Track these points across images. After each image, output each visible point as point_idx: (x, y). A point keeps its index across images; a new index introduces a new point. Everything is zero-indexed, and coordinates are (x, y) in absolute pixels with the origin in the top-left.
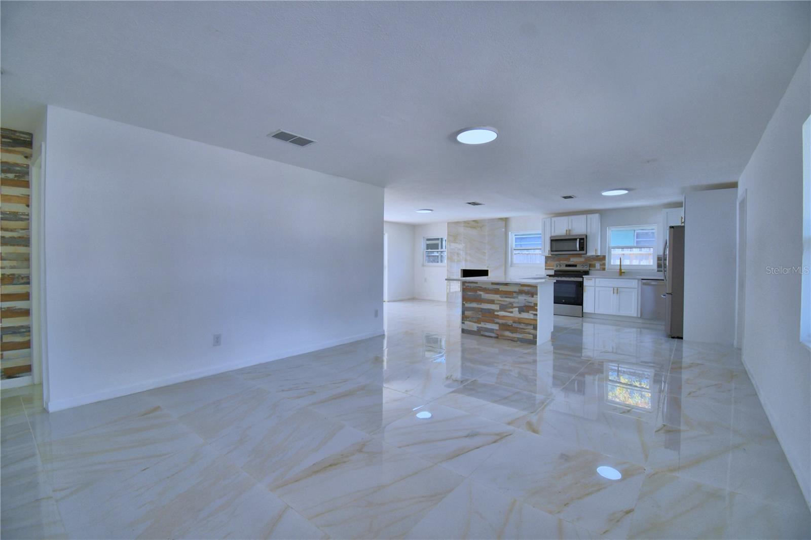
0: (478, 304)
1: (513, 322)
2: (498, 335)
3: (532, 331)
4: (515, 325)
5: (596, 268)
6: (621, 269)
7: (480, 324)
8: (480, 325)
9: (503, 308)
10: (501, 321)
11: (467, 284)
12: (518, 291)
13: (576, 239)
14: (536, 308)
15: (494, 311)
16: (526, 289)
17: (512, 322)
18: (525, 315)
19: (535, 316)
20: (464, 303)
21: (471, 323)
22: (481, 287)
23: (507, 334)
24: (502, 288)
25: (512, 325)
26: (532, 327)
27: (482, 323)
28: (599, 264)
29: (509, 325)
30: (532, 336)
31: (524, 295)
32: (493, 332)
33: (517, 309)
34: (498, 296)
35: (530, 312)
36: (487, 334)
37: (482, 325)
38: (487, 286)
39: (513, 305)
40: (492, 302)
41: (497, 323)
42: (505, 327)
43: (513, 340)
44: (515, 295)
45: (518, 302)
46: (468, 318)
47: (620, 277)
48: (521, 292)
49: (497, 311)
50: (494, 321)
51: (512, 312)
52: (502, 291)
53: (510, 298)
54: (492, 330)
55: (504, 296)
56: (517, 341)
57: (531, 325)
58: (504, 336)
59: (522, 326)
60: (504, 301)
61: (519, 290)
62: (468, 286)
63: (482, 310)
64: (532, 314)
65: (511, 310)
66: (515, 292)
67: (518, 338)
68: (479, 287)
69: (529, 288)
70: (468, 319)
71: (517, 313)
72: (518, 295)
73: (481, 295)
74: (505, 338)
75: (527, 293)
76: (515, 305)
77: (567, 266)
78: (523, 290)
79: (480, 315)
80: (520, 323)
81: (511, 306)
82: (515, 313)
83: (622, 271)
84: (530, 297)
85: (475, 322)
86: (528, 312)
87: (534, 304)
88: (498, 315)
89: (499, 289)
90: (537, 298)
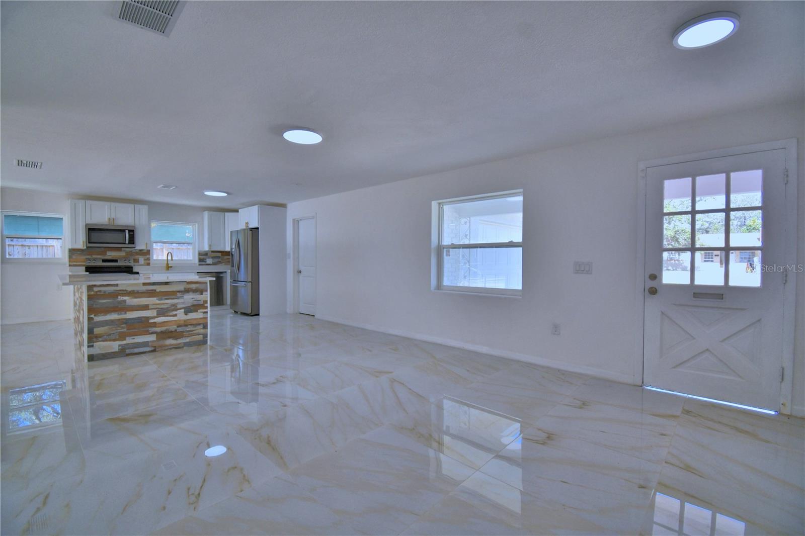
0: (119, 315)
1: (178, 327)
2: (155, 347)
3: (202, 331)
4: (180, 329)
5: (140, 263)
6: (168, 264)
7: (125, 340)
8: (124, 342)
9: (162, 312)
10: (158, 329)
11: (96, 289)
12: (183, 289)
13: (124, 231)
14: (206, 305)
15: (148, 318)
16: (194, 286)
17: (176, 327)
18: (192, 316)
19: (205, 314)
20: (92, 316)
21: (106, 342)
22: (126, 290)
23: (170, 342)
24: (159, 289)
25: (176, 330)
26: (201, 327)
27: (127, 338)
28: (143, 259)
29: (172, 332)
30: (202, 336)
31: (191, 293)
32: (148, 346)
33: (183, 310)
34: (155, 298)
35: (199, 311)
36: (136, 350)
37: (129, 341)
38: (135, 289)
39: (177, 306)
40: (146, 307)
41: (152, 333)
42: (165, 335)
43: (177, 347)
44: (179, 295)
45: (183, 303)
46: (100, 337)
47: (168, 272)
48: (187, 291)
49: (154, 318)
50: (148, 331)
51: (176, 315)
52: (160, 291)
53: (173, 299)
54: (145, 344)
55: (164, 298)
56: (183, 347)
57: (199, 324)
58: (167, 346)
59: (190, 328)
60: (163, 304)
61: (185, 288)
62: (100, 291)
63: (126, 322)
64: (202, 312)
65: (174, 313)
66: (179, 292)
67: (184, 343)
68: (120, 290)
69: (197, 285)
70: (100, 339)
71: (183, 314)
72: (184, 294)
73: (125, 301)
74: (167, 348)
75: (195, 291)
76: (179, 306)
77: (104, 261)
78: (190, 288)
79: (123, 328)
80: (186, 326)
81: (175, 308)
82: (181, 316)
83: (170, 265)
84: (198, 294)
85: (114, 340)
86: (197, 311)
87: (204, 301)
88: (155, 323)
89: (155, 290)
90: (207, 294)
